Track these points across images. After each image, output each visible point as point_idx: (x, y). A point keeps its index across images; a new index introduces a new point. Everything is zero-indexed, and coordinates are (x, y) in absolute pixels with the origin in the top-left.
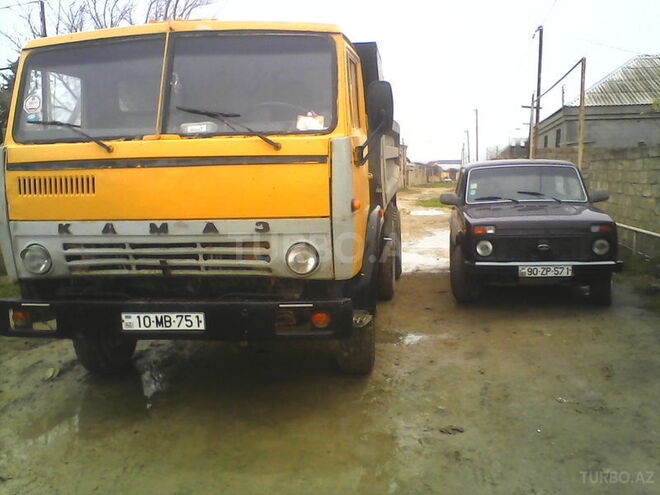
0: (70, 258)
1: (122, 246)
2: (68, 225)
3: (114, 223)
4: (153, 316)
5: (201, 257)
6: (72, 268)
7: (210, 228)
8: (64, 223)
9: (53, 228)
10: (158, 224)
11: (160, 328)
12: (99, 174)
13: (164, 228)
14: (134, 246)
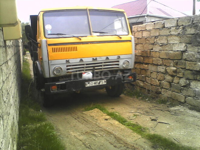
0: (68, 69)
1: (84, 65)
2: (69, 60)
3: (82, 59)
4: (93, 82)
5: (103, 66)
6: (68, 72)
7: (107, 58)
8: (68, 60)
9: (64, 61)
10: (95, 58)
11: (95, 85)
12: (78, 46)
13: (96, 59)
14: (87, 64)
